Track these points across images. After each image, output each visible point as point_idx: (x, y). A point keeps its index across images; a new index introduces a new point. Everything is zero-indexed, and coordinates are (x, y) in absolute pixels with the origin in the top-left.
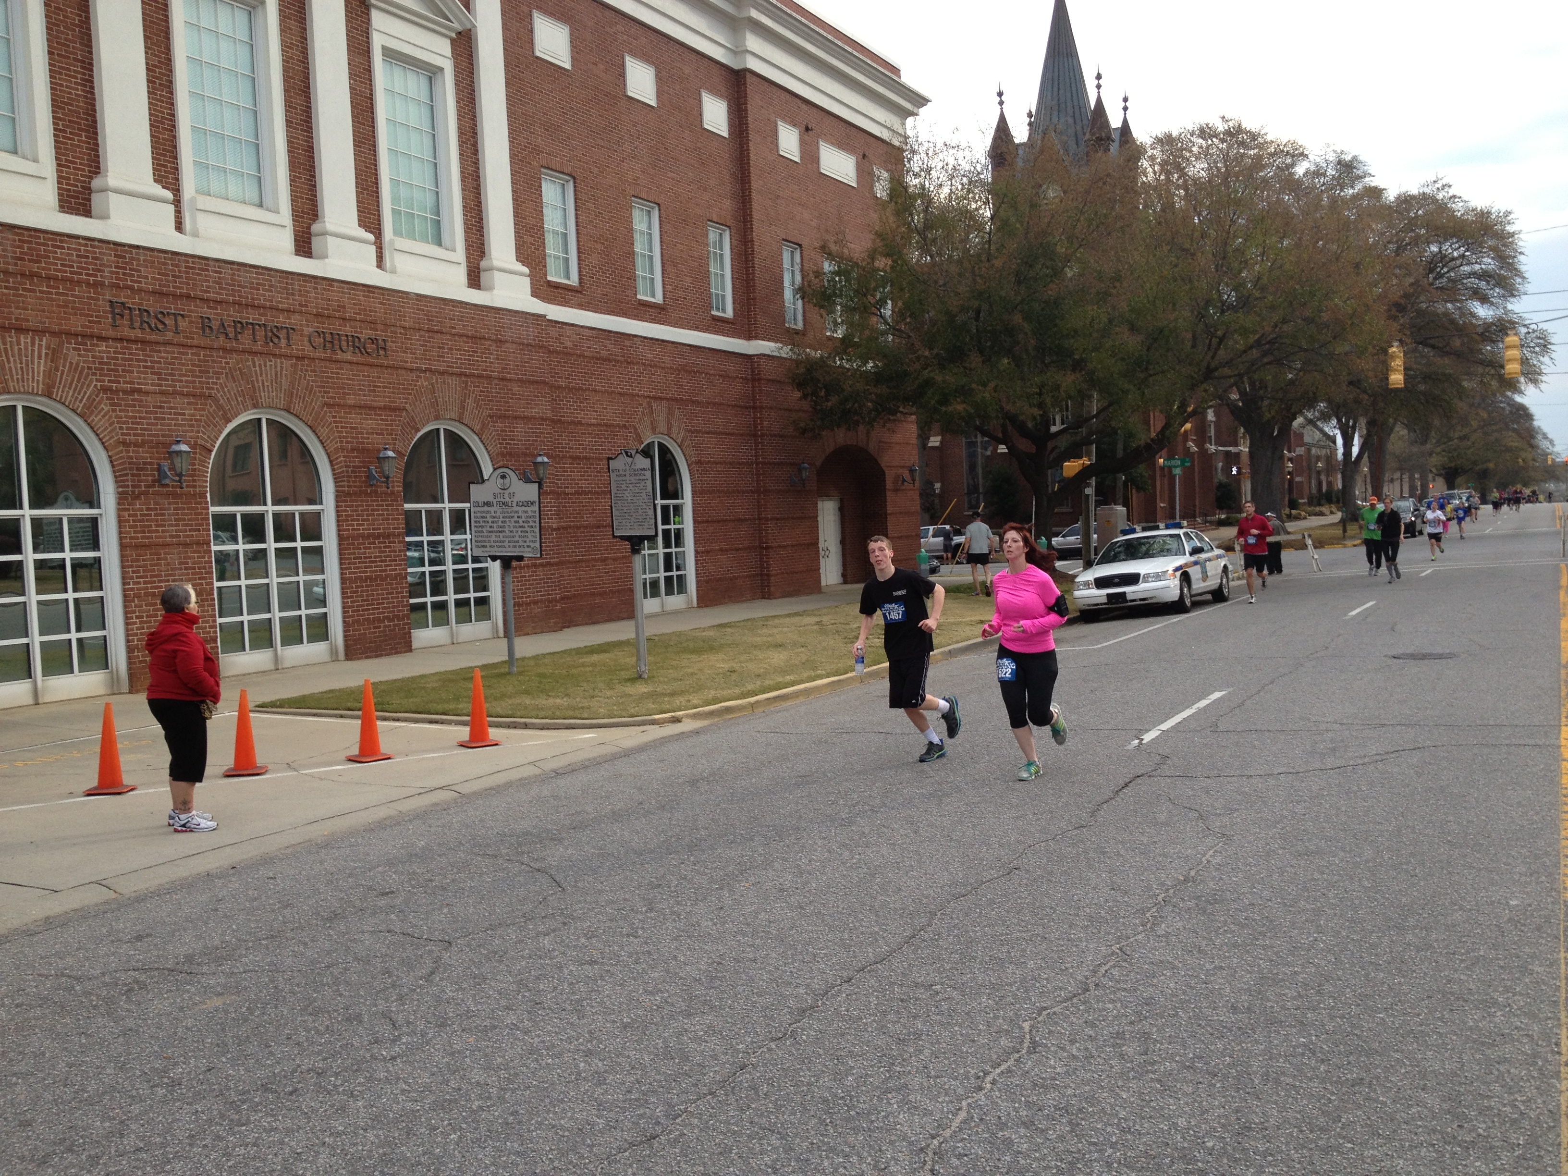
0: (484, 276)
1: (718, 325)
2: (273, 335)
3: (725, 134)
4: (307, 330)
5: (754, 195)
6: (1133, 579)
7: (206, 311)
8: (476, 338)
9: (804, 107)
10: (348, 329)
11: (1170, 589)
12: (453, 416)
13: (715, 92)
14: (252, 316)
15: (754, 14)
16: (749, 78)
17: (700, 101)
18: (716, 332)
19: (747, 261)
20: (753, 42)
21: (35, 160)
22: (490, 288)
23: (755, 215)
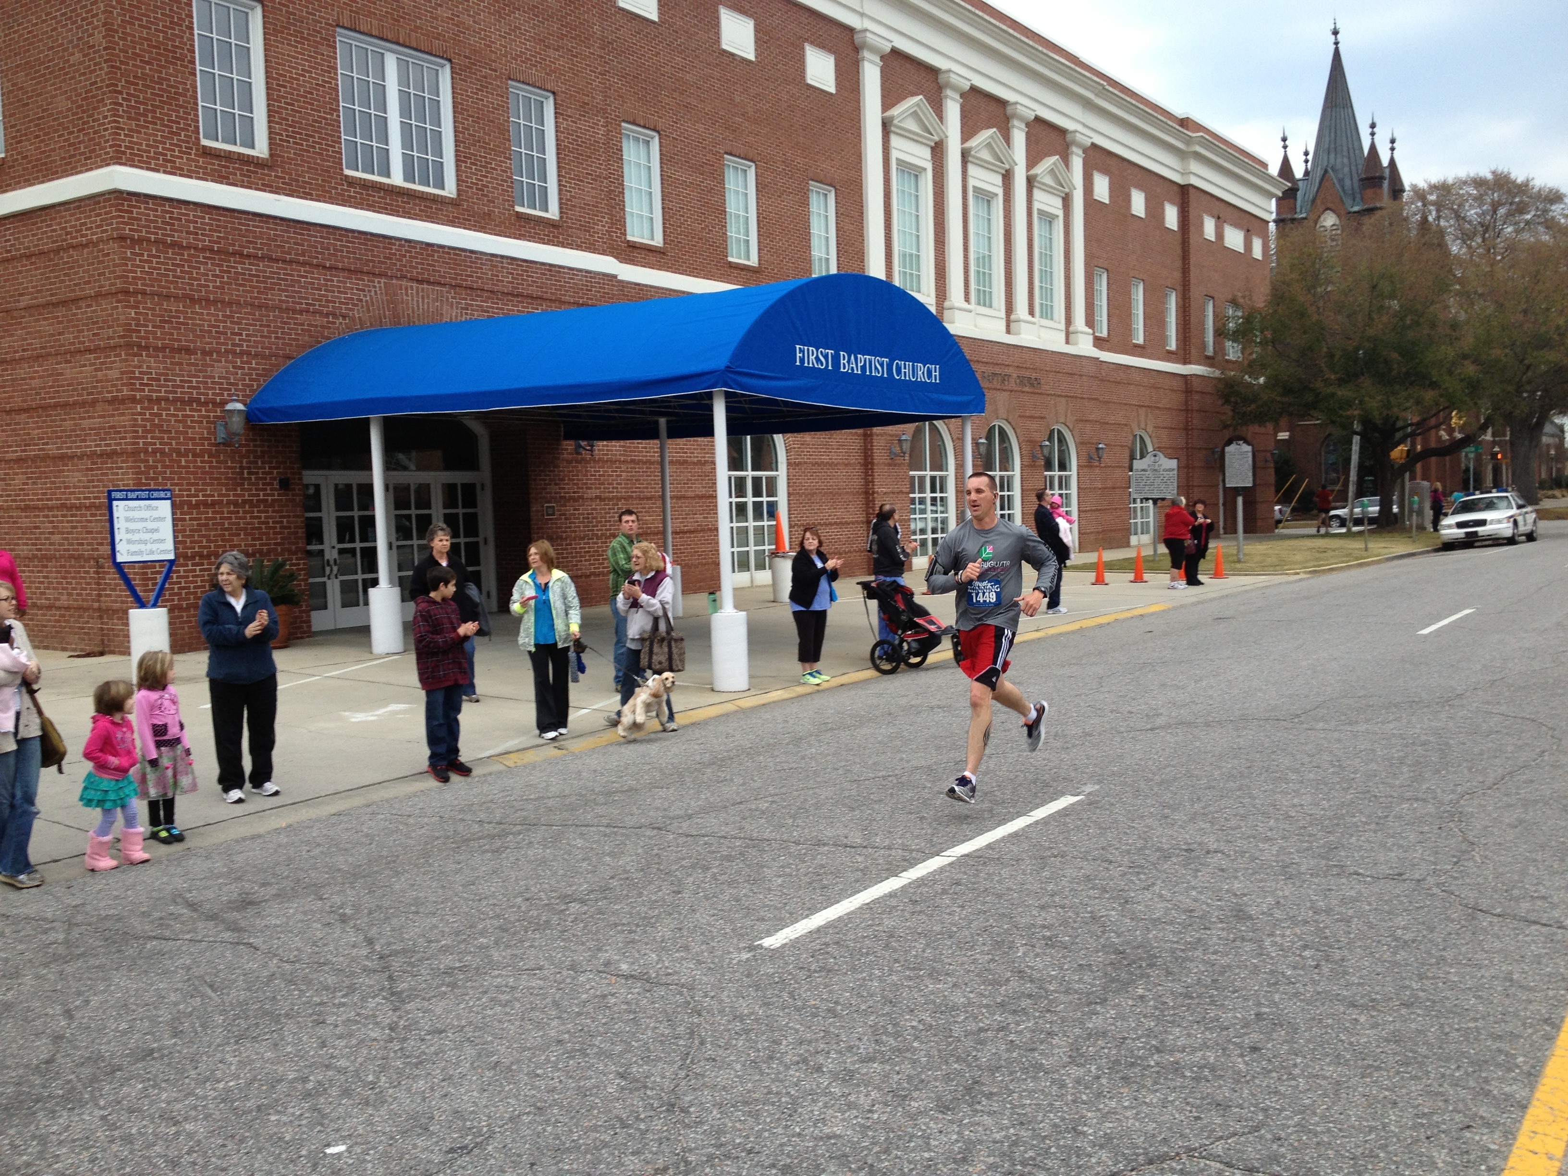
0: (1072, 337)
1: (1169, 356)
2: (1005, 378)
3: (1175, 228)
4: (1015, 375)
5: (1192, 268)
6: (1483, 523)
7: (983, 369)
8: (1072, 374)
9: (1217, 203)
10: (1027, 374)
11: (1505, 529)
12: (1062, 420)
13: (1172, 202)
14: (998, 370)
15: (1198, 149)
16: (1192, 191)
17: (1163, 210)
18: (1168, 361)
19: (1184, 312)
20: (1195, 166)
21: (928, 296)
22: (1076, 344)
23: (1193, 281)
